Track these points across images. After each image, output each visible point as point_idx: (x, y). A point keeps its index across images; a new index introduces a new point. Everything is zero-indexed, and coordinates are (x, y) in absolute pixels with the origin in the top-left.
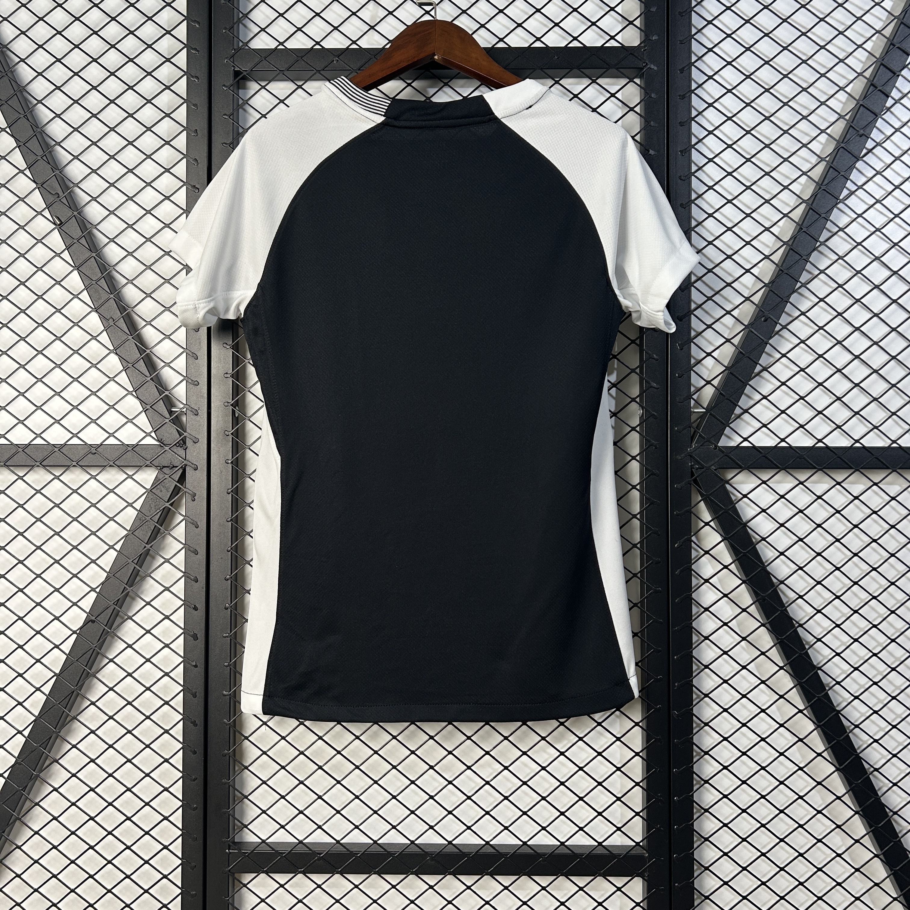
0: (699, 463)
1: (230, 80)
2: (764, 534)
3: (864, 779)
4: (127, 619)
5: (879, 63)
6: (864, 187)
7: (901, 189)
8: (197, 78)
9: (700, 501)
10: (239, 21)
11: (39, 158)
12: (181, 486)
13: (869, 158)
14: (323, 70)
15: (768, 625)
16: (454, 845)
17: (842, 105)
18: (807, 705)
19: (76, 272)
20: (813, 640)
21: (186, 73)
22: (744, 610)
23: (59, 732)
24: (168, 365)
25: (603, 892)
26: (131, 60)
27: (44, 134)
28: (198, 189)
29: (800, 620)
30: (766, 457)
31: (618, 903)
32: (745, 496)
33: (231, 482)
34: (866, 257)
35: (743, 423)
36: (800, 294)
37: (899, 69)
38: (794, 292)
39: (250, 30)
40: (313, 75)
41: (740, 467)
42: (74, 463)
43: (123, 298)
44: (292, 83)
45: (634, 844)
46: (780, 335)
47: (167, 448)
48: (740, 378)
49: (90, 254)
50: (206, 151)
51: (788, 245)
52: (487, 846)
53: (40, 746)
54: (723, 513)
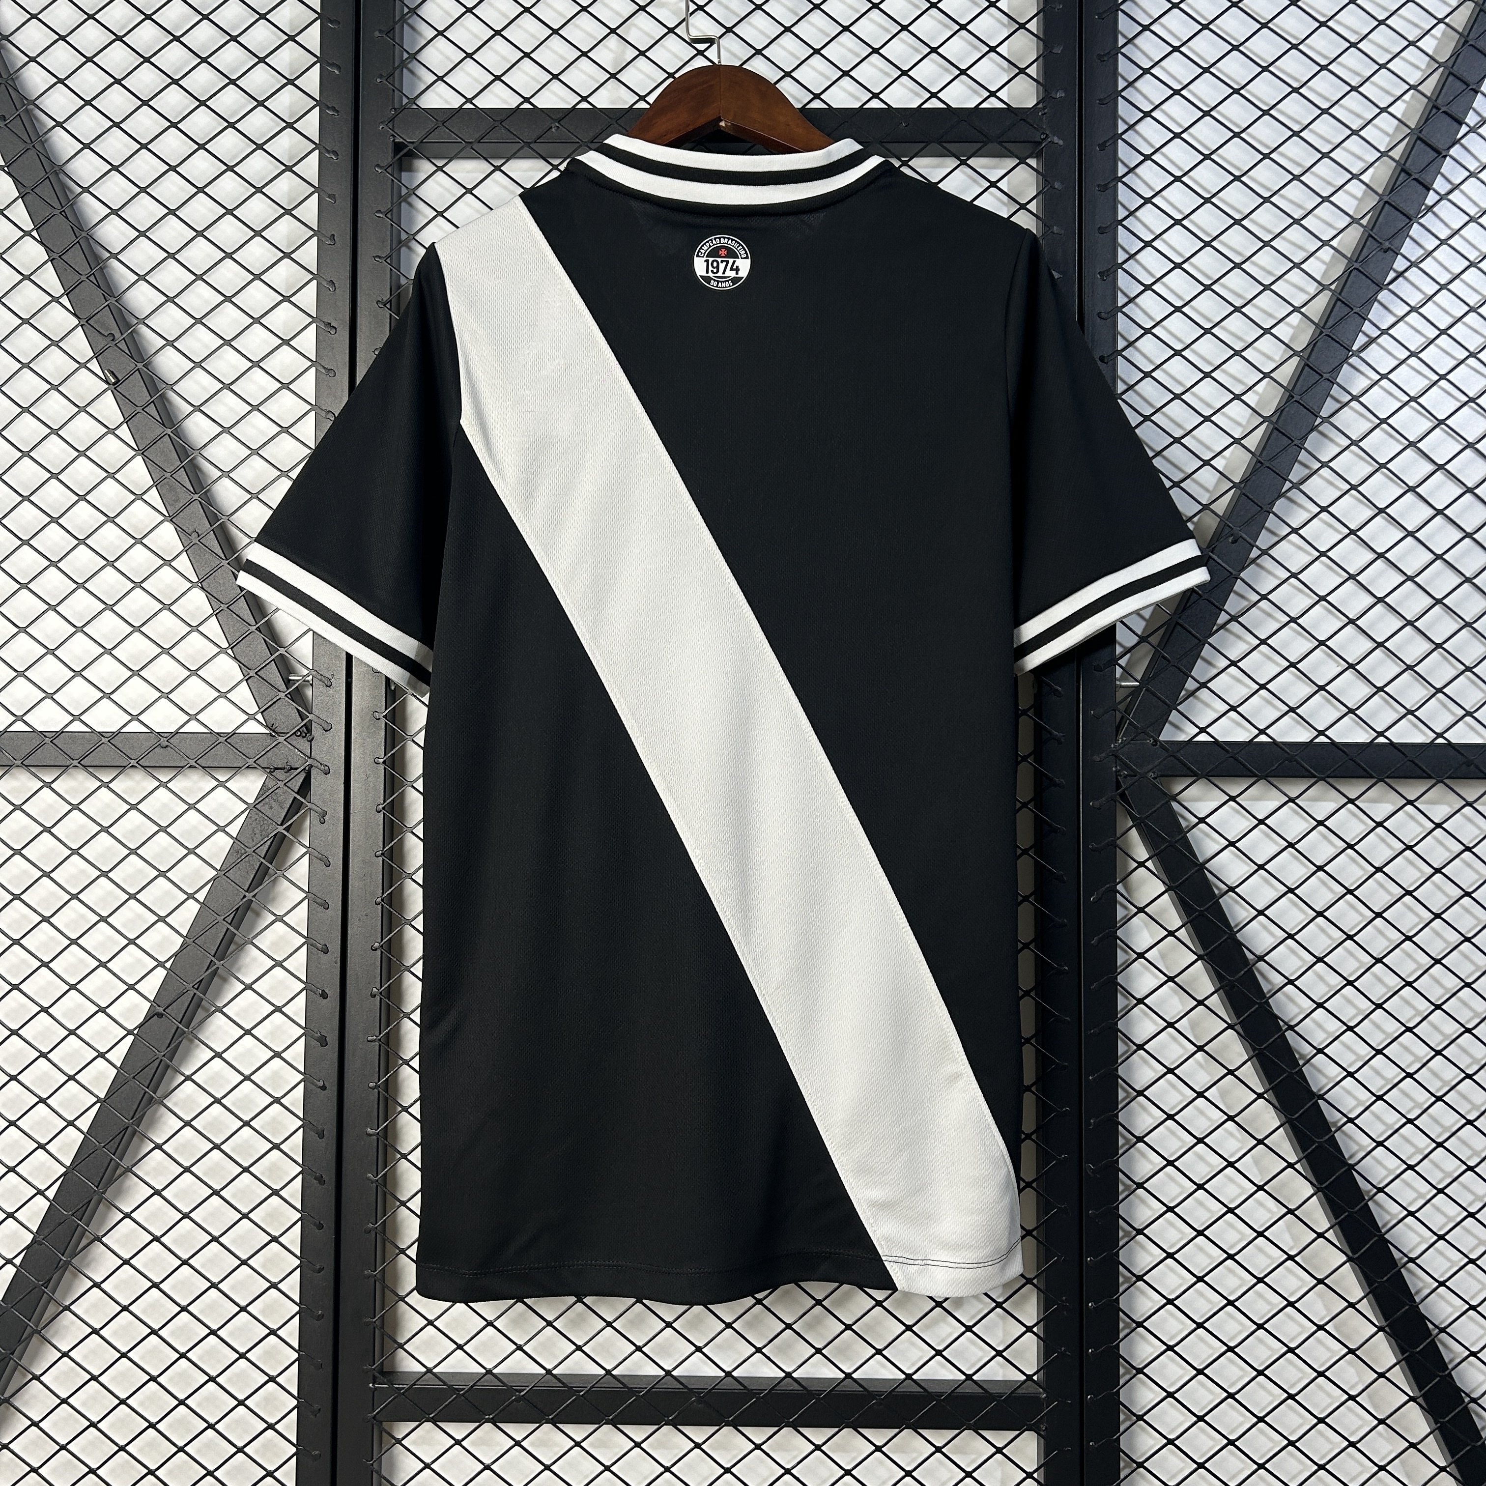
0: (1127, 767)
1: (388, 157)
2: (1232, 881)
3: (1392, 1275)
4: (214, 1012)
5: (1416, 137)
6: (1390, 332)
7: (1449, 335)
8: (335, 153)
9: (1131, 828)
10: (403, 64)
11: (84, 278)
12: (302, 800)
13: (1399, 287)
14: (535, 142)
15: (1238, 1027)
16: (735, 1378)
17: (1356, 202)
18: (1302, 1155)
19: (139, 459)
20: (1311, 1051)
21: (317, 146)
22: (1200, 1003)
23: (104, 1193)
25: (973, 1457)
26: (232, 125)
27: (91, 241)
28: (336, 328)
29: (1291, 1020)
30: (1236, 760)
31: (998, 1474)
32: (1202, 820)
33: (382, 794)
34: (1395, 442)
35: (1199, 705)
36: (1290, 500)
37: (1447, 146)
38: (1280, 496)
39: (419, 78)
40: (519, 150)
41: (1194, 774)
42: (133, 763)
43: (215, 501)
44: (485, 162)
45: (1025, 1378)
46: (1259, 565)
47: (281, 739)
48: (1194, 632)
49: (162, 430)
50: (348, 267)
51: (1271, 422)
52: (788, 1380)
53: (73, 1215)
54: (1167, 847)
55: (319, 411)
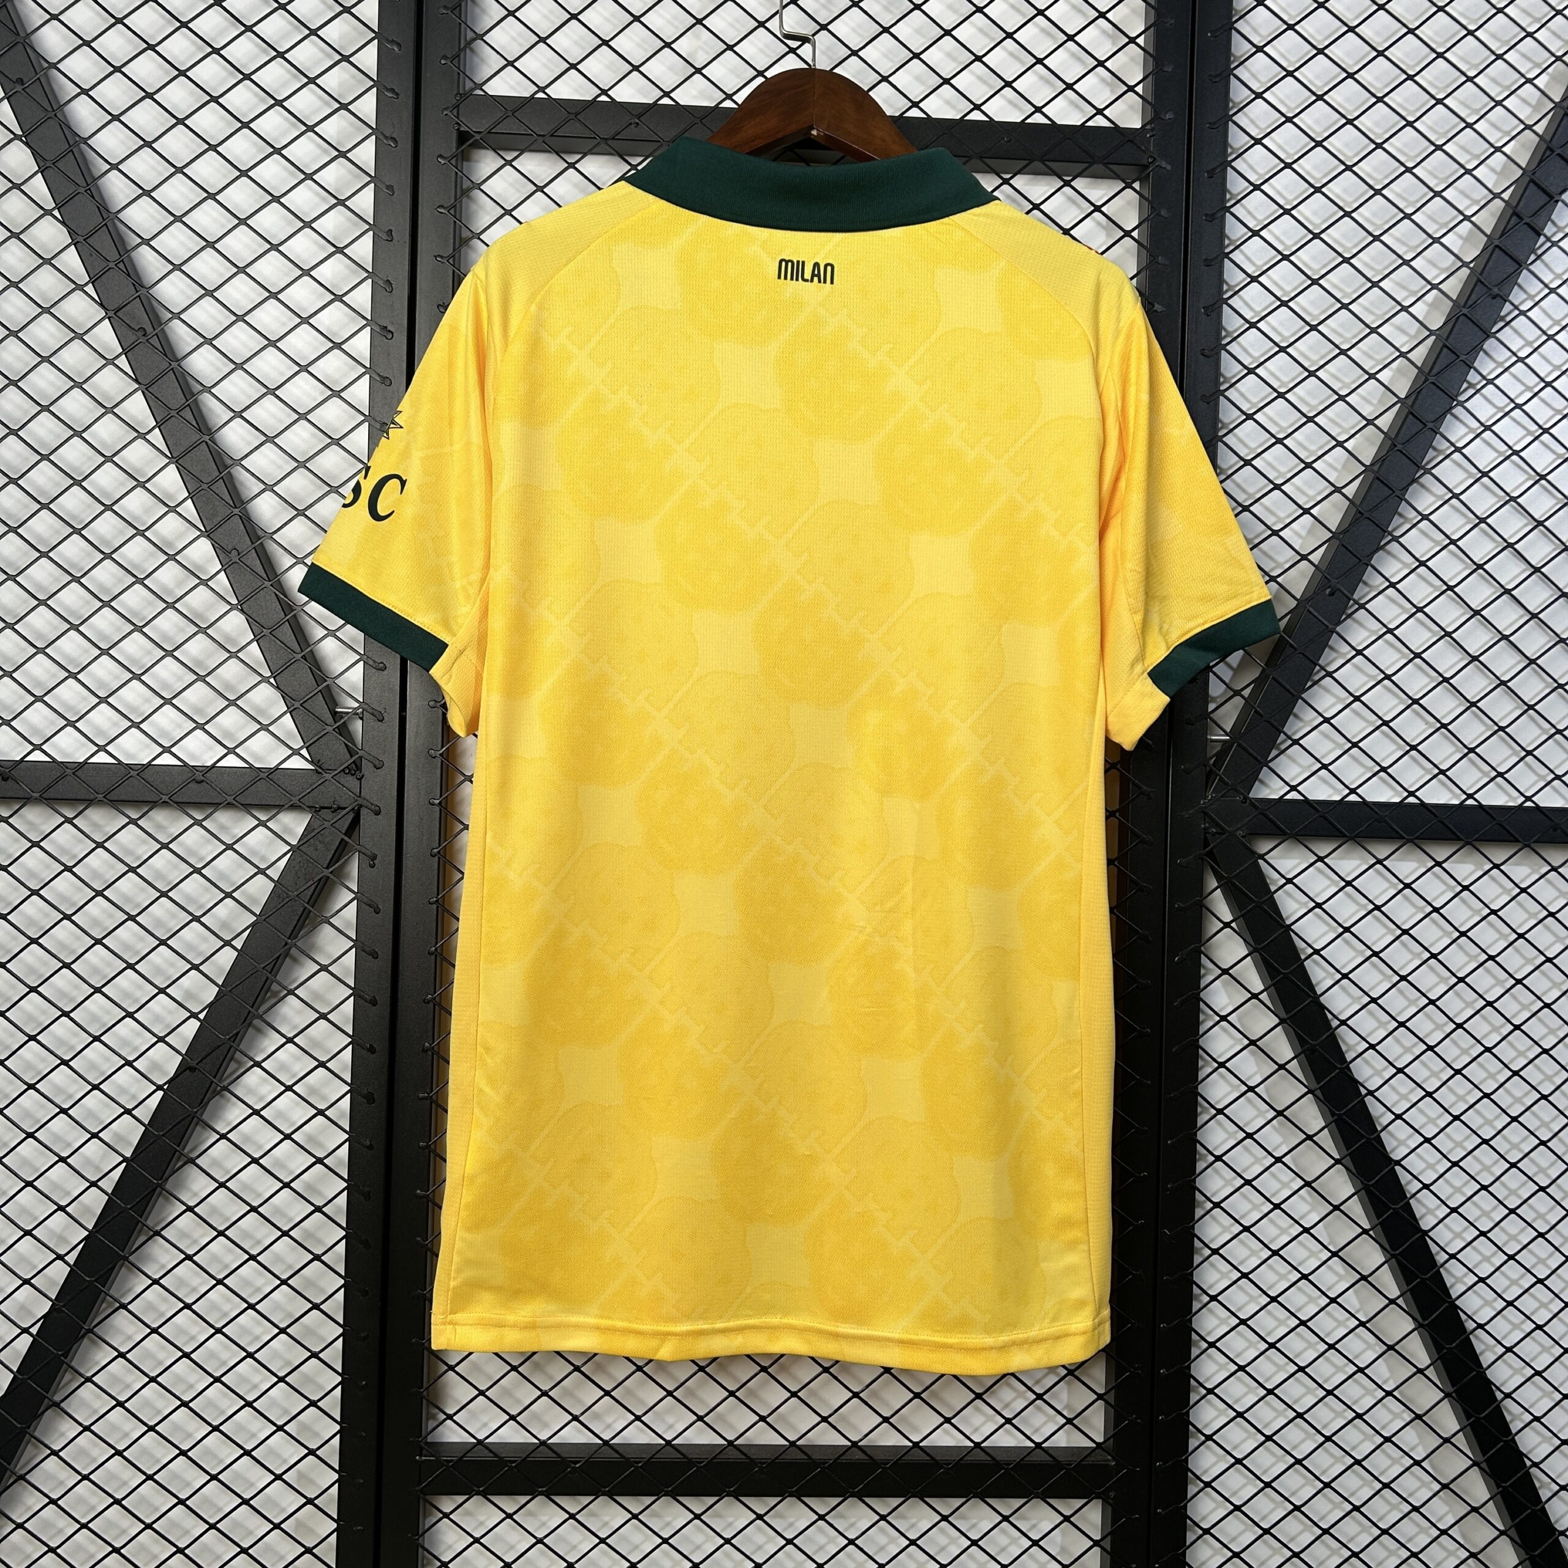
0: (1218, 825)
1: (452, 147)
2: (1317, 943)
3: (1461, 1342)
4: (252, 1067)
5: (1528, 179)
6: (1496, 382)
7: (1554, 388)
8: (394, 139)
9: (1216, 889)
10: (469, 45)
11: (112, 265)
12: (350, 841)
13: (1506, 335)
14: (613, 139)
15: (1318, 1093)
16: (799, 1447)
17: (1460, 242)
19: (173, 467)
20: (1389, 1117)
21: (374, 131)
22: (1282, 1067)
23: (130, 1257)
24: (332, 633)
25: (1040, 1524)
26: (279, 103)
27: (116, 221)
28: (392, 333)
29: (1369, 1083)
30: (1325, 818)
32: (1290, 881)
33: (437, 838)
34: (1495, 497)
35: (1291, 762)
37: (1559, 190)
38: (1379, 549)
39: (482, 60)
40: (595, 147)
41: (1284, 833)
42: (165, 798)
44: (558, 158)
46: (1354, 619)
47: (328, 776)
48: (1288, 687)
49: (198, 437)
50: (407, 267)
51: (1373, 471)
52: (854, 1449)
53: (96, 1281)
54: (1254, 907)
55: (373, 423)
